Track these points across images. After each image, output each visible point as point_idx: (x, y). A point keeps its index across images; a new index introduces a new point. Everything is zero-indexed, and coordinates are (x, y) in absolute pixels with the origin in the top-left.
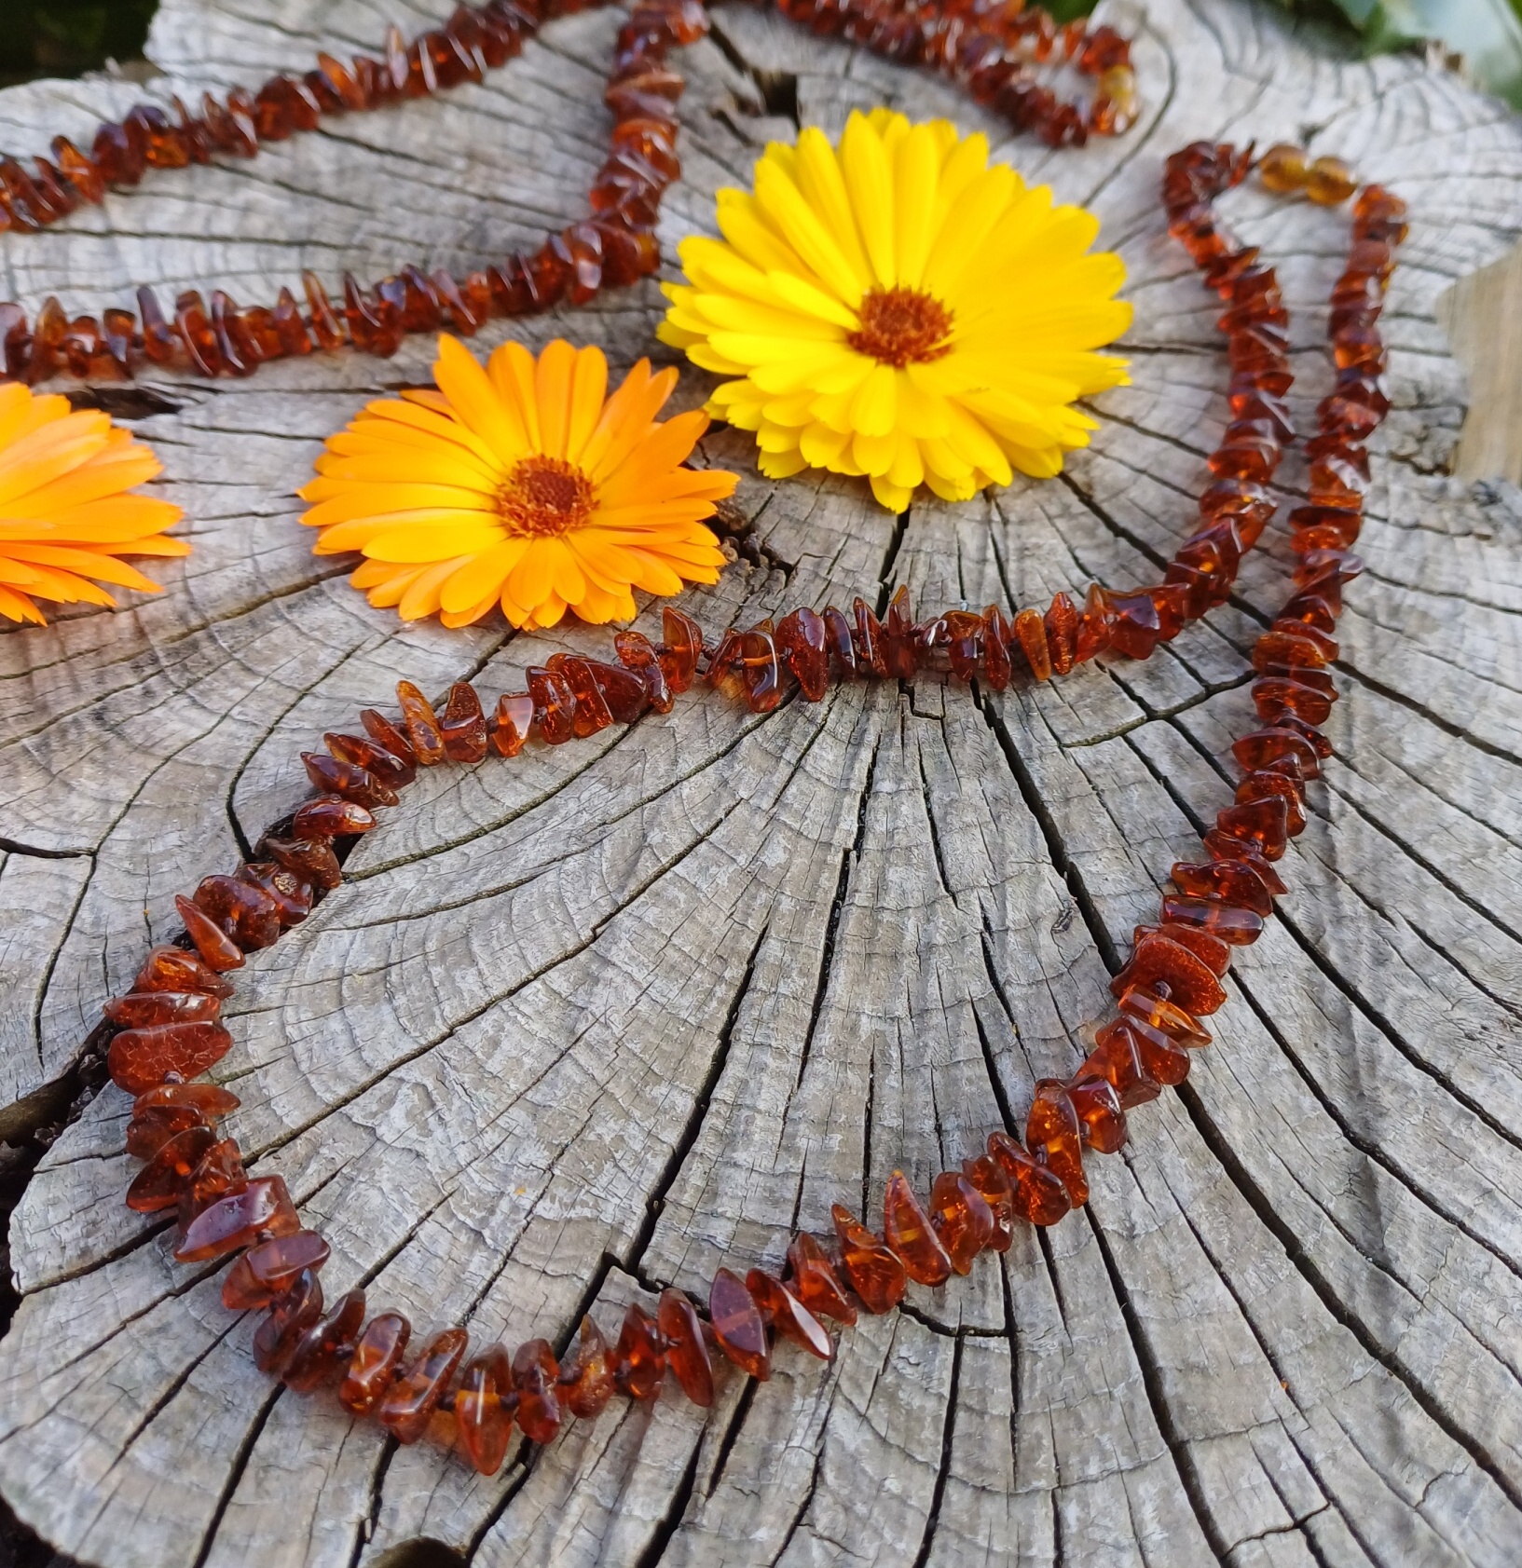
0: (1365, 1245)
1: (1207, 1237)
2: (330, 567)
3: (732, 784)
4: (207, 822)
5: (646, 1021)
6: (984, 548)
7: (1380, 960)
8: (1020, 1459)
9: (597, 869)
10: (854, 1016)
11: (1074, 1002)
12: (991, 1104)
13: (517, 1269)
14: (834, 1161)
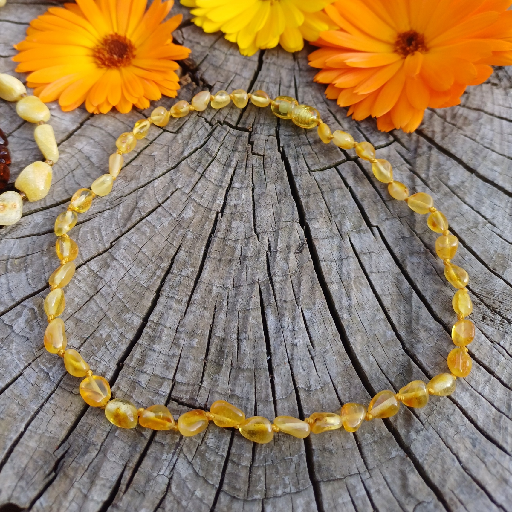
1: (339, 392)
3: (175, 181)
5: (126, 285)
6: (290, 81)
8: (251, 485)
9: (116, 216)
10: (210, 286)
11: (300, 285)
12: (260, 329)
13: (61, 390)
14: (193, 351)
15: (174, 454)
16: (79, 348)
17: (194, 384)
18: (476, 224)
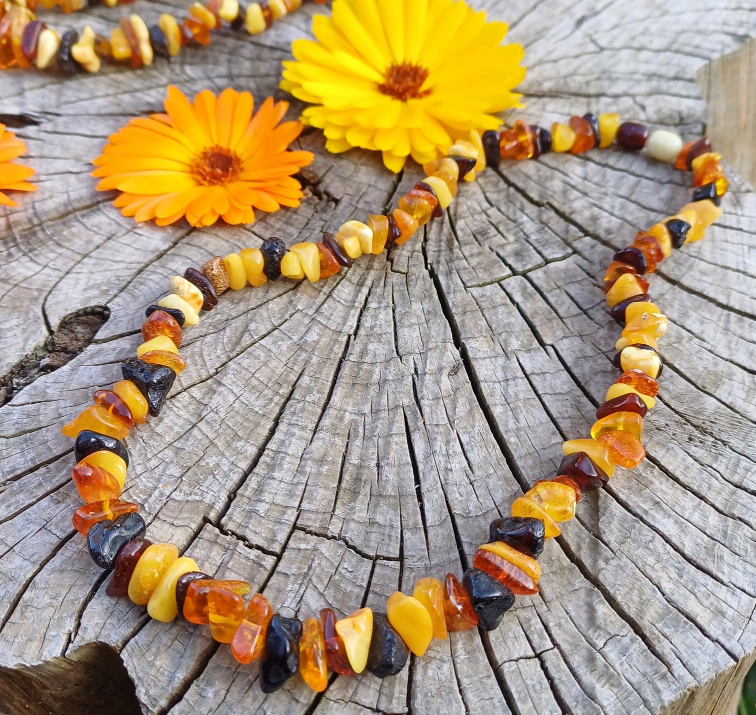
0: (589, 526)
2: (105, 197)
3: (295, 303)
4: (31, 315)
5: (237, 412)
9: (221, 341)
10: (342, 412)
11: (455, 408)
12: (406, 455)
13: (159, 522)
14: (322, 478)
15: (301, 584)
16: (181, 477)
17: (325, 513)
18: (679, 339)
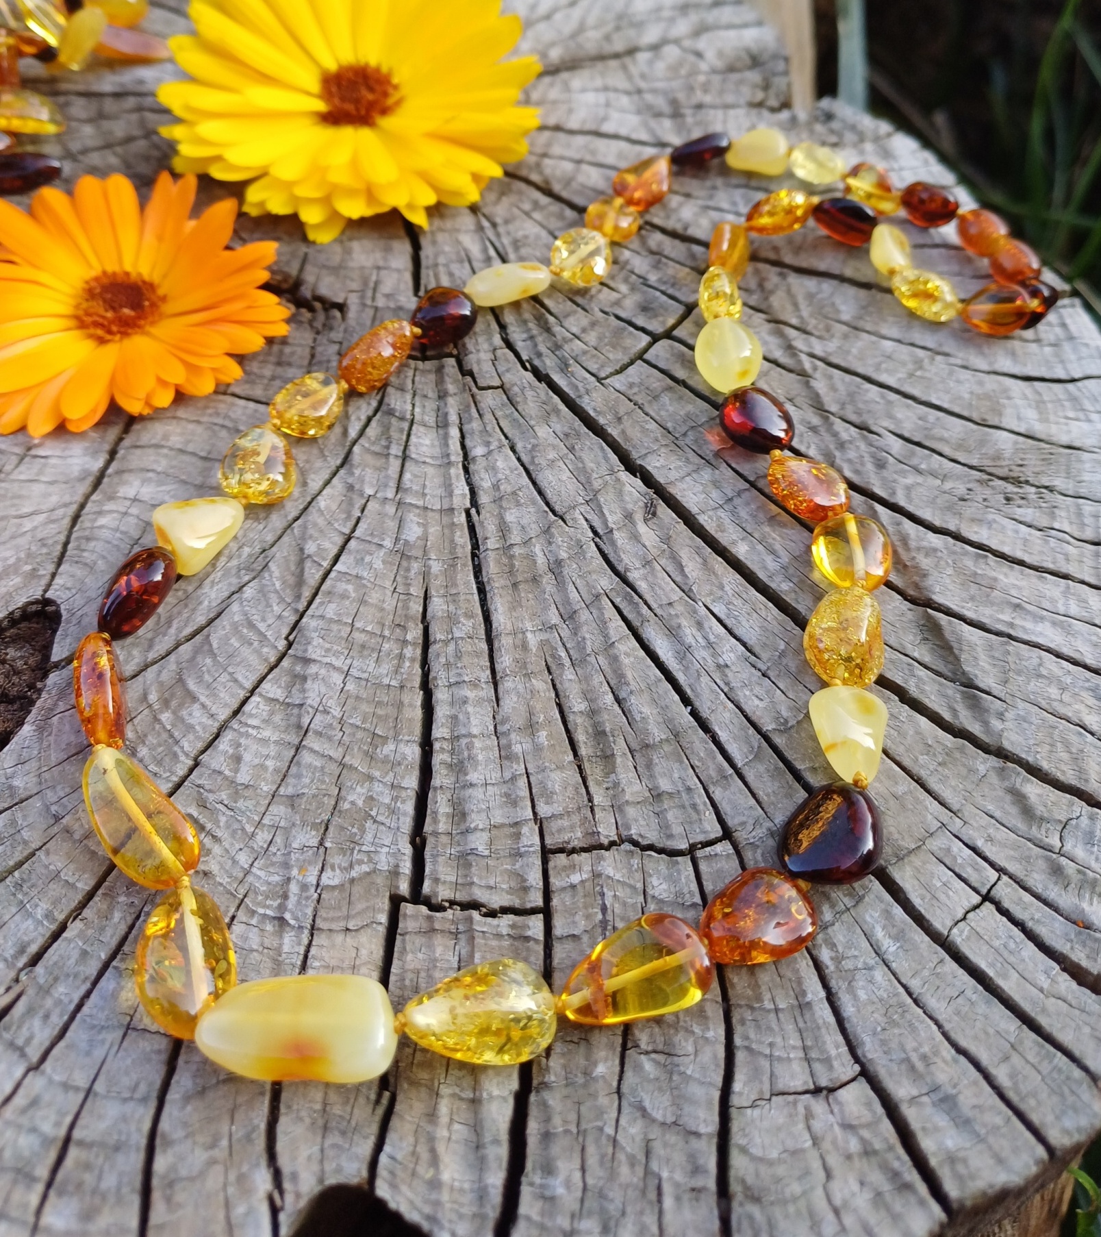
0: (949, 674)
3: (357, 487)
5: (358, 698)
6: (485, 250)
7: (881, 465)
9: (272, 589)
10: (520, 636)
11: (681, 568)
12: (649, 666)
14: (546, 753)
16: (322, 843)
17: (579, 809)
